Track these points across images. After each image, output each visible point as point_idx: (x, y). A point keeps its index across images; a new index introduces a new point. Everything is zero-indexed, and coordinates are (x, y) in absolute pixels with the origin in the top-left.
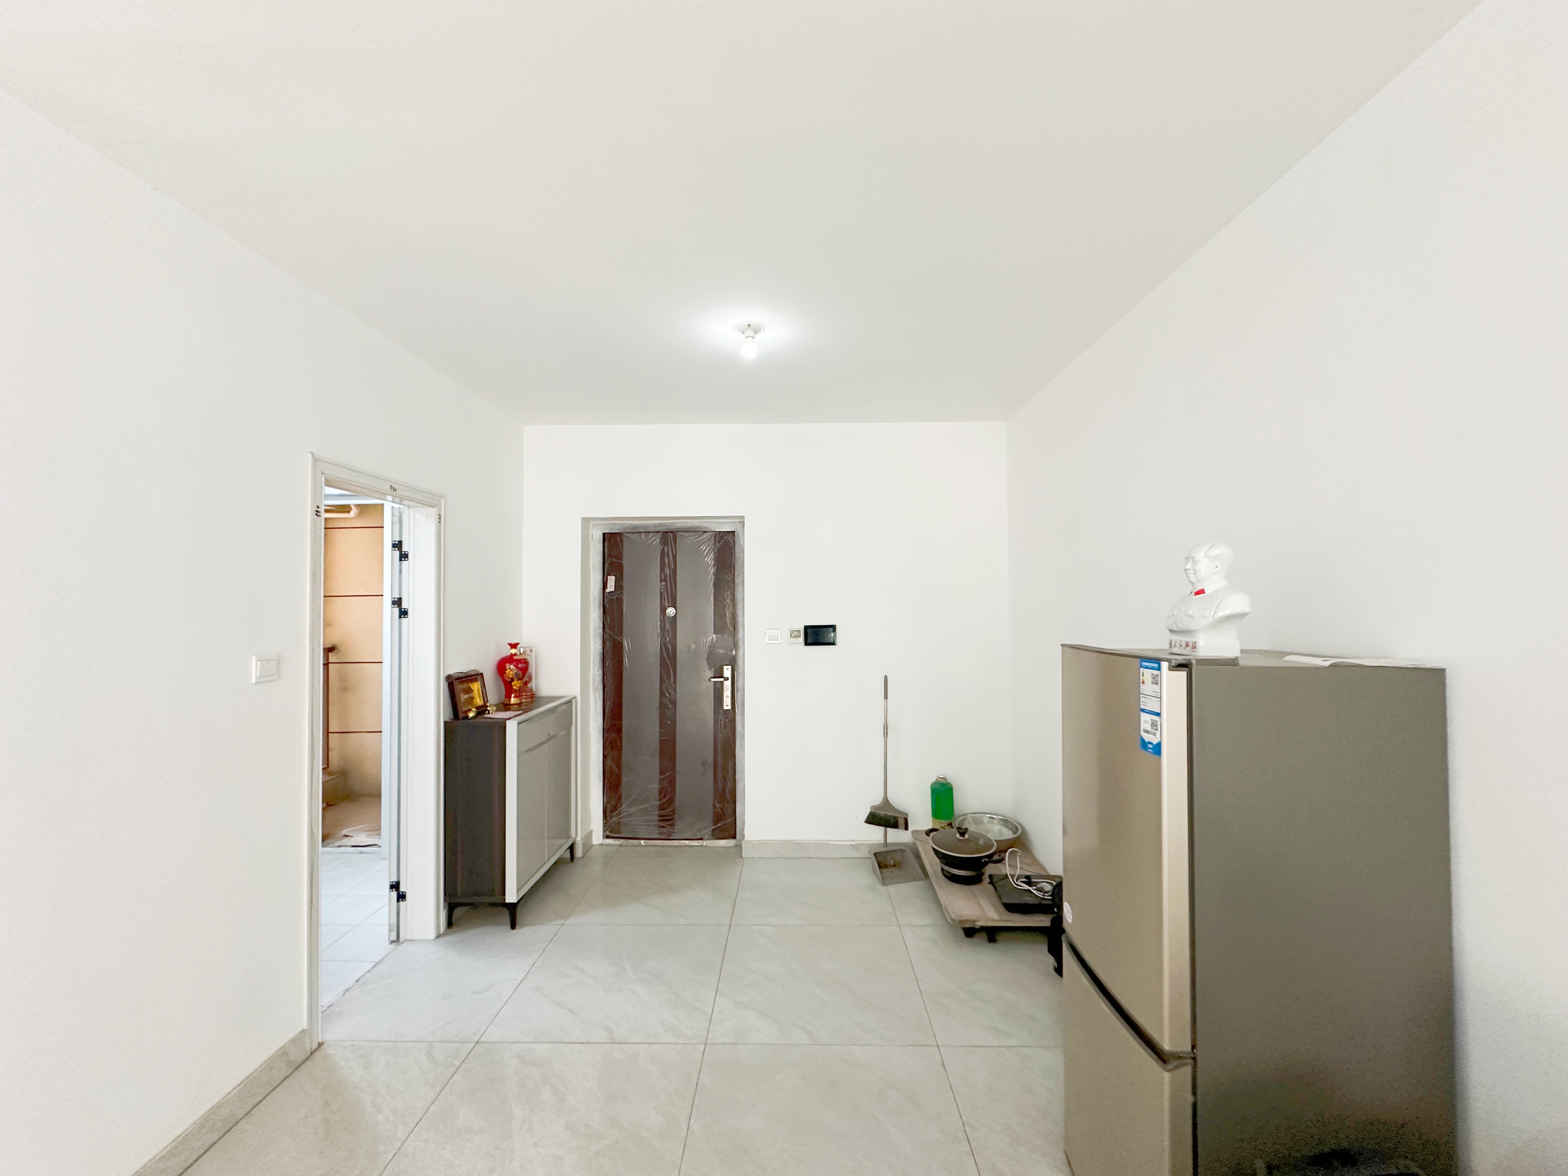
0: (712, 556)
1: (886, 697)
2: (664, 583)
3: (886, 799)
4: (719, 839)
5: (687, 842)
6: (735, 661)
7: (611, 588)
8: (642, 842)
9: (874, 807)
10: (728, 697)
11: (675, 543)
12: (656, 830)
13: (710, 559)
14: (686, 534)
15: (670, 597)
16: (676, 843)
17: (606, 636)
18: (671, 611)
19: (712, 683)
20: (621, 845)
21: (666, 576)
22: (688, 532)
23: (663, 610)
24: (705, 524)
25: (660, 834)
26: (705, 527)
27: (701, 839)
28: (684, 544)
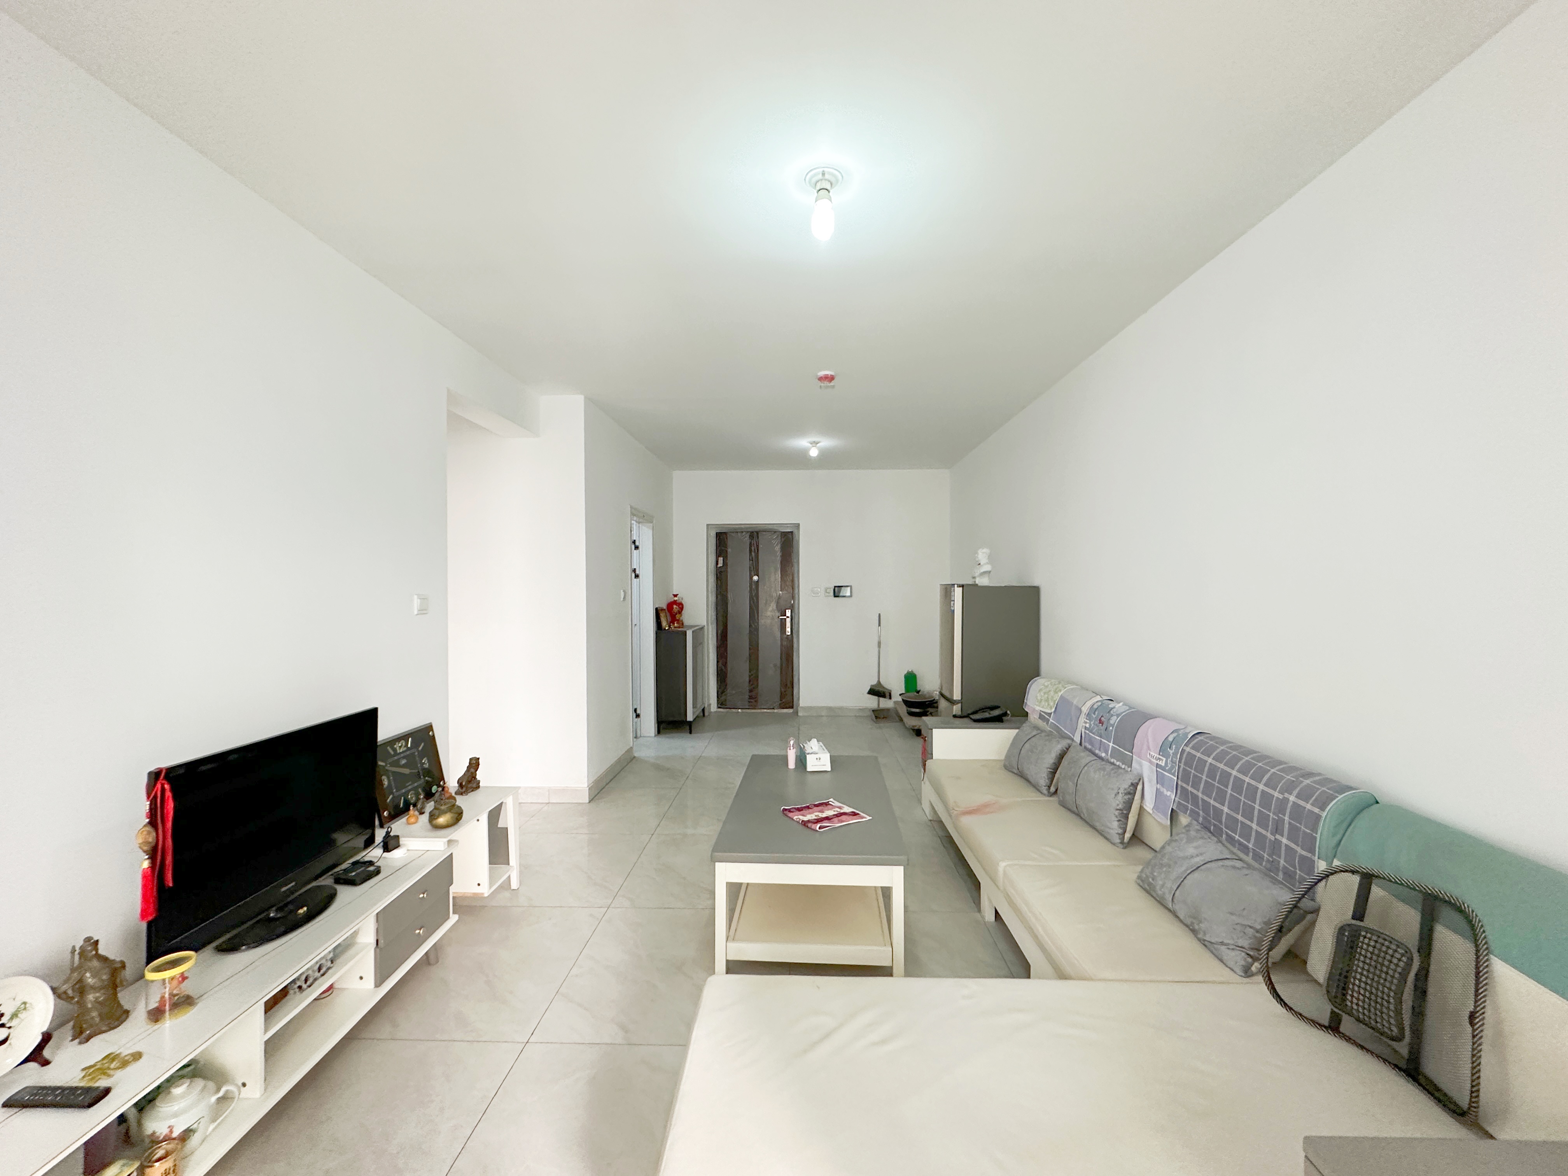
0: (779, 546)
1: (879, 625)
2: (751, 562)
3: (879, 682)
4: (783, 708)
5: (765, 710)
6: (793, 607)
7: (720, 565)
8: (740, 710)
9: (872, 686)
10: (788, 627)
11: (758, 538)
12: (747, 703)
13: (778, 548)
14: (764, 533)
15: (755, 569)
16: (759, 711)
17: (718, 592)
18: (755, 578)
19: (780, 620)
20: (727, 712)
21: (752, 558)
22: (765, 532)
23: (751, 578)
24: (775, 528)
25: (749, 706)
26: (775, 529)
27: (773, 709)
28: (763, 540)
